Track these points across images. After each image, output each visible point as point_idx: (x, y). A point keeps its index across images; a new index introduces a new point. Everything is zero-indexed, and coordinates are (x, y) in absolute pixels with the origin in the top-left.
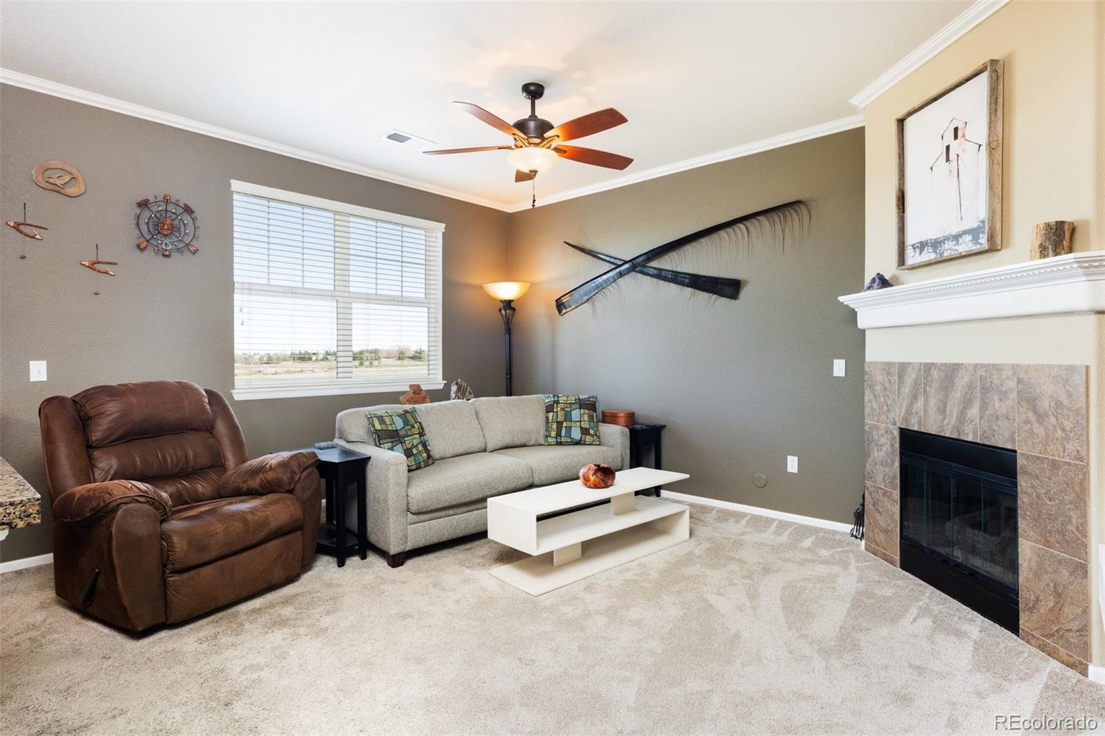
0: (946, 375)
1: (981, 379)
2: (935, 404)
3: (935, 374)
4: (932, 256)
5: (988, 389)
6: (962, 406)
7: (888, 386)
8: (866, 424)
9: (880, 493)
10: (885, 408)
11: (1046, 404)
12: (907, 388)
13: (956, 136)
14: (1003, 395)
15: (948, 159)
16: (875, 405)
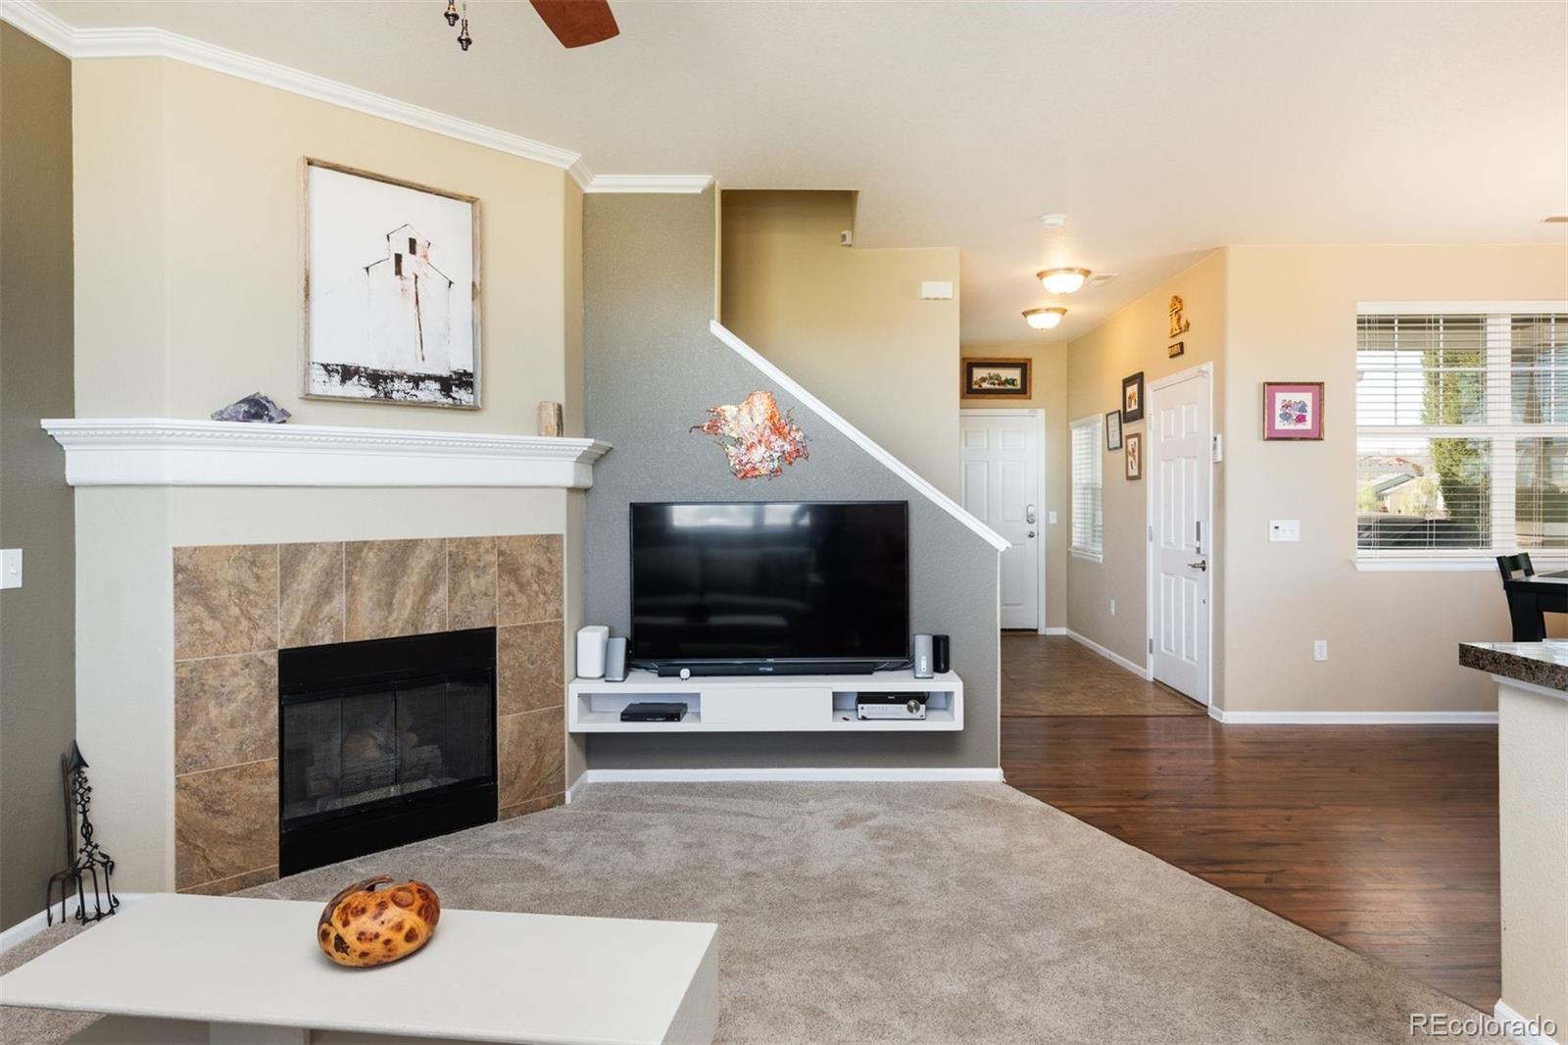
0: (392, 557)
1: (450, 555)
2: (371, 598)
3: (371, 557)
4: (369, 392)
5: (461, 566)
6: (420, 592)
7: (252, 585)
8: (178, 666)
9: (225, 778)
10: (244, 624)
11: (528, 573)
12: (308, 577)
13: (413, 250)
14: (480, 571)
15: (398, 272)
16: (210, 625)
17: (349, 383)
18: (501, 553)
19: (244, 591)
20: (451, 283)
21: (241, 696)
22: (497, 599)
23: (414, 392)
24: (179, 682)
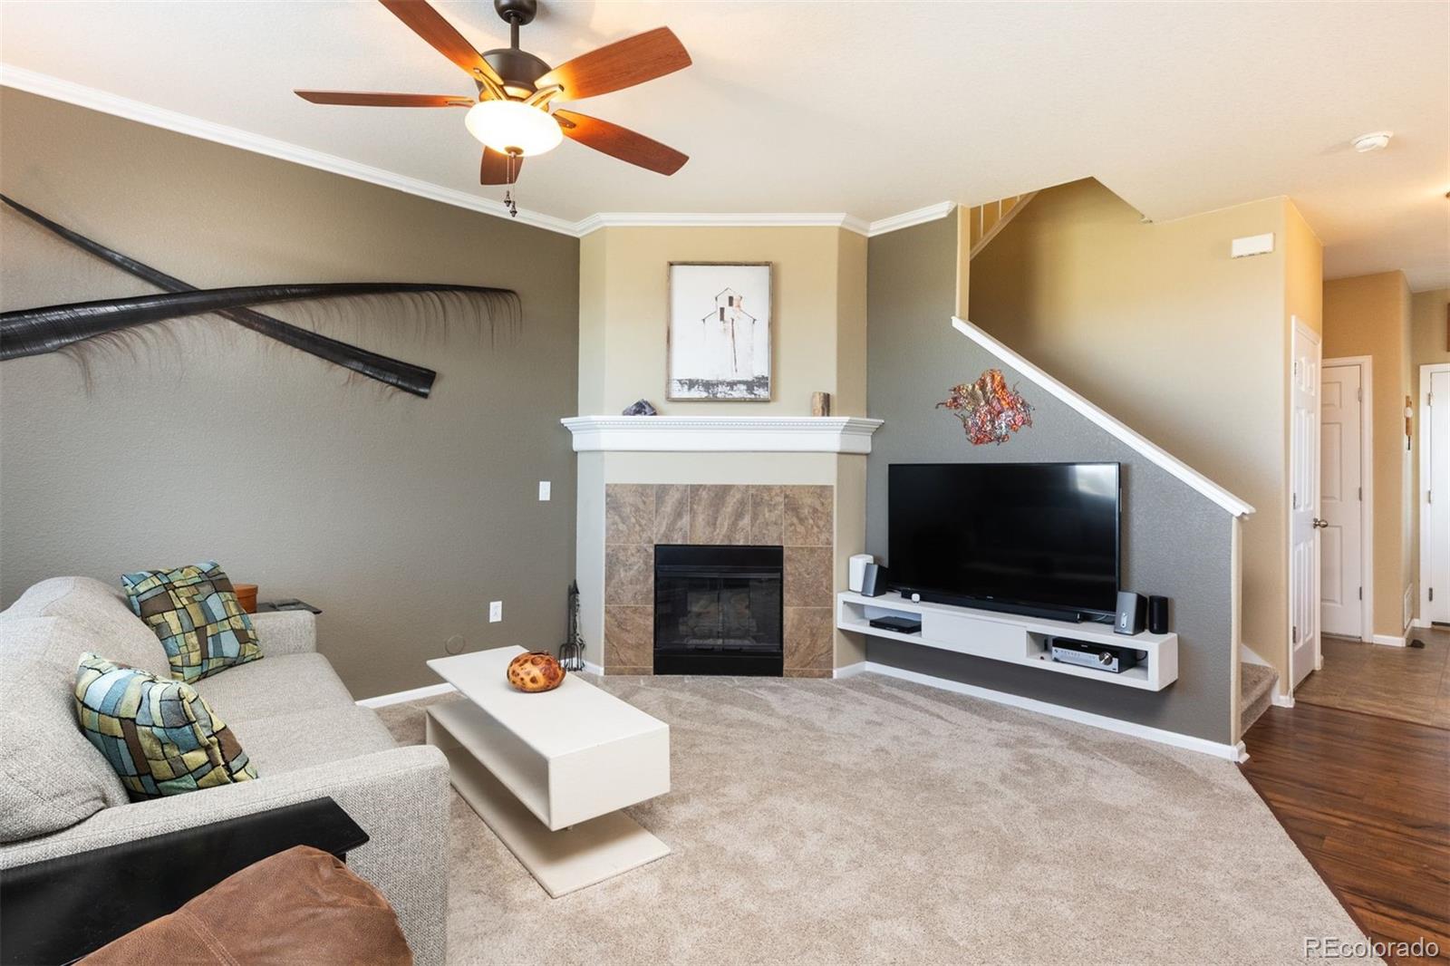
0: (716, 495)
1: (752, 495)
2: (703, 519)
3: (704, 494)
4: (704, 395)
5: (759, 504)
6: (733, 519)
7: (641, 506)
8: (607, 547)
9: (628, 612)
10: (638, 528)
11: (806, 511)
12: (668, 508)
13: (731, 304)
14: (772, 507)
15: (722, 318)
16: (622, 527)
17: (693, 390)
18: (786, 497)
19: (638, 510)
20: (755, 320)
21: (636, 568)
22: (783, 527)
23: (730, 392)
24: (607, 555)
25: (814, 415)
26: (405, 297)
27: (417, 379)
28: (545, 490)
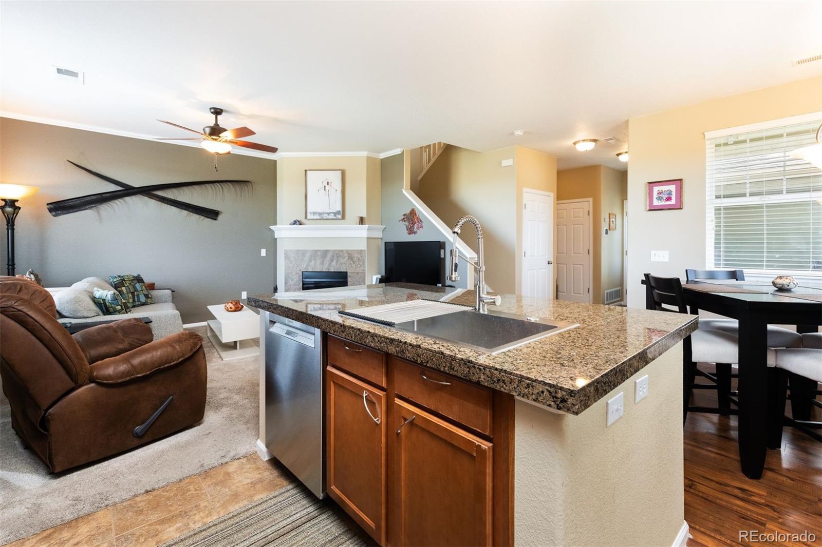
0: (324, 253)
1: (337, 254)
2: (319, 262)
3: (319, 253)
4: (319, 217)
5: (339, 256)
6: (330, 262)
7: (297, 257)
8: (285, 272)
10: (296, 266)
11: (355, 259)
12: (307, 258)
13: (328, 184)
14: (344, 258)
15: (325, 190)
16: (290, 265)
17: (316, 216)
18: (348, 254)
19: (296, 259)
20: (336, 190)
22: (347, 265)
23: (328, 216)
24: (285, 275)
25: (357, 224)
26: (207, 186)
27: (212, 214)
28: (263, 252)
